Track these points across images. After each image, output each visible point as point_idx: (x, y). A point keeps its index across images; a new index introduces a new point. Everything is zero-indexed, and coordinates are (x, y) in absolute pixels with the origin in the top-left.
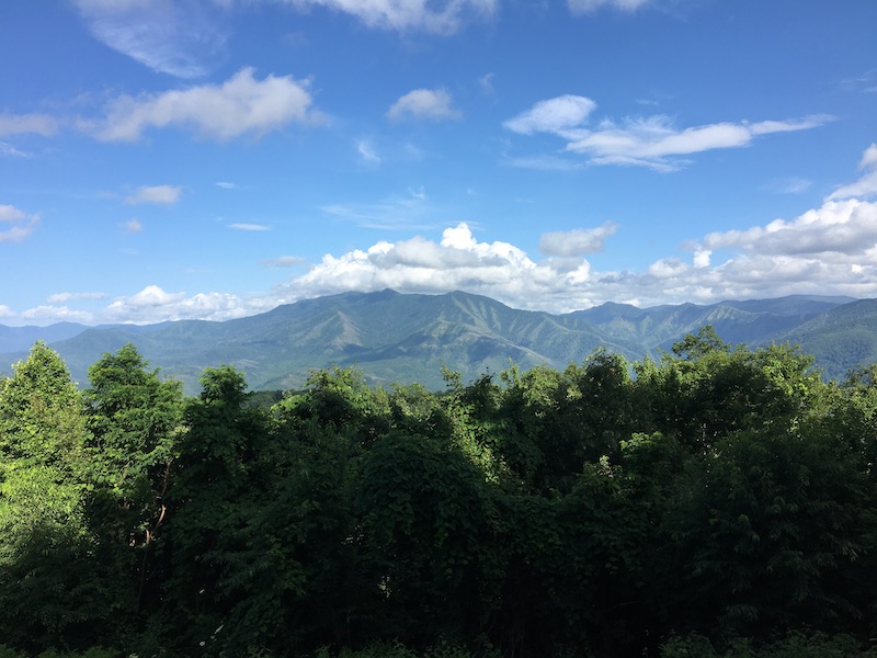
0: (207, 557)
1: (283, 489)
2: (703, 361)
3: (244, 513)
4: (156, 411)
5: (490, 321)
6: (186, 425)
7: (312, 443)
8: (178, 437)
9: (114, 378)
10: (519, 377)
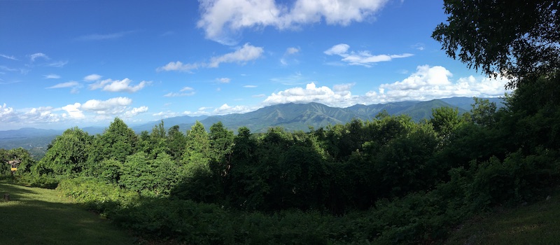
0: (241, 181)
1: (262, 162)
2: (384, 119)
3: (251, 169)
4: (226, 139)
5: (323, 111)
6: (234, 143)
8: (233, 146)
9: (216, 130)
10: (331, 127)
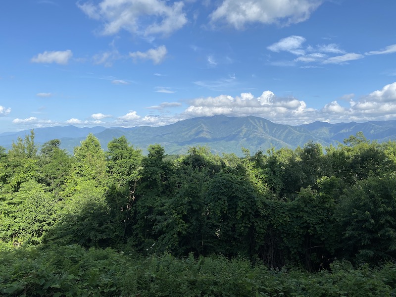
0: (149, 217)
1: (178, 193)
2: (357, 147)
3: (164, 201)
4: (131, 160)
5: (264, 128)
6: (142, 166)
7: (190, 175)
8: (139, 171)
9: (117, 147)
10: (275, 152)
